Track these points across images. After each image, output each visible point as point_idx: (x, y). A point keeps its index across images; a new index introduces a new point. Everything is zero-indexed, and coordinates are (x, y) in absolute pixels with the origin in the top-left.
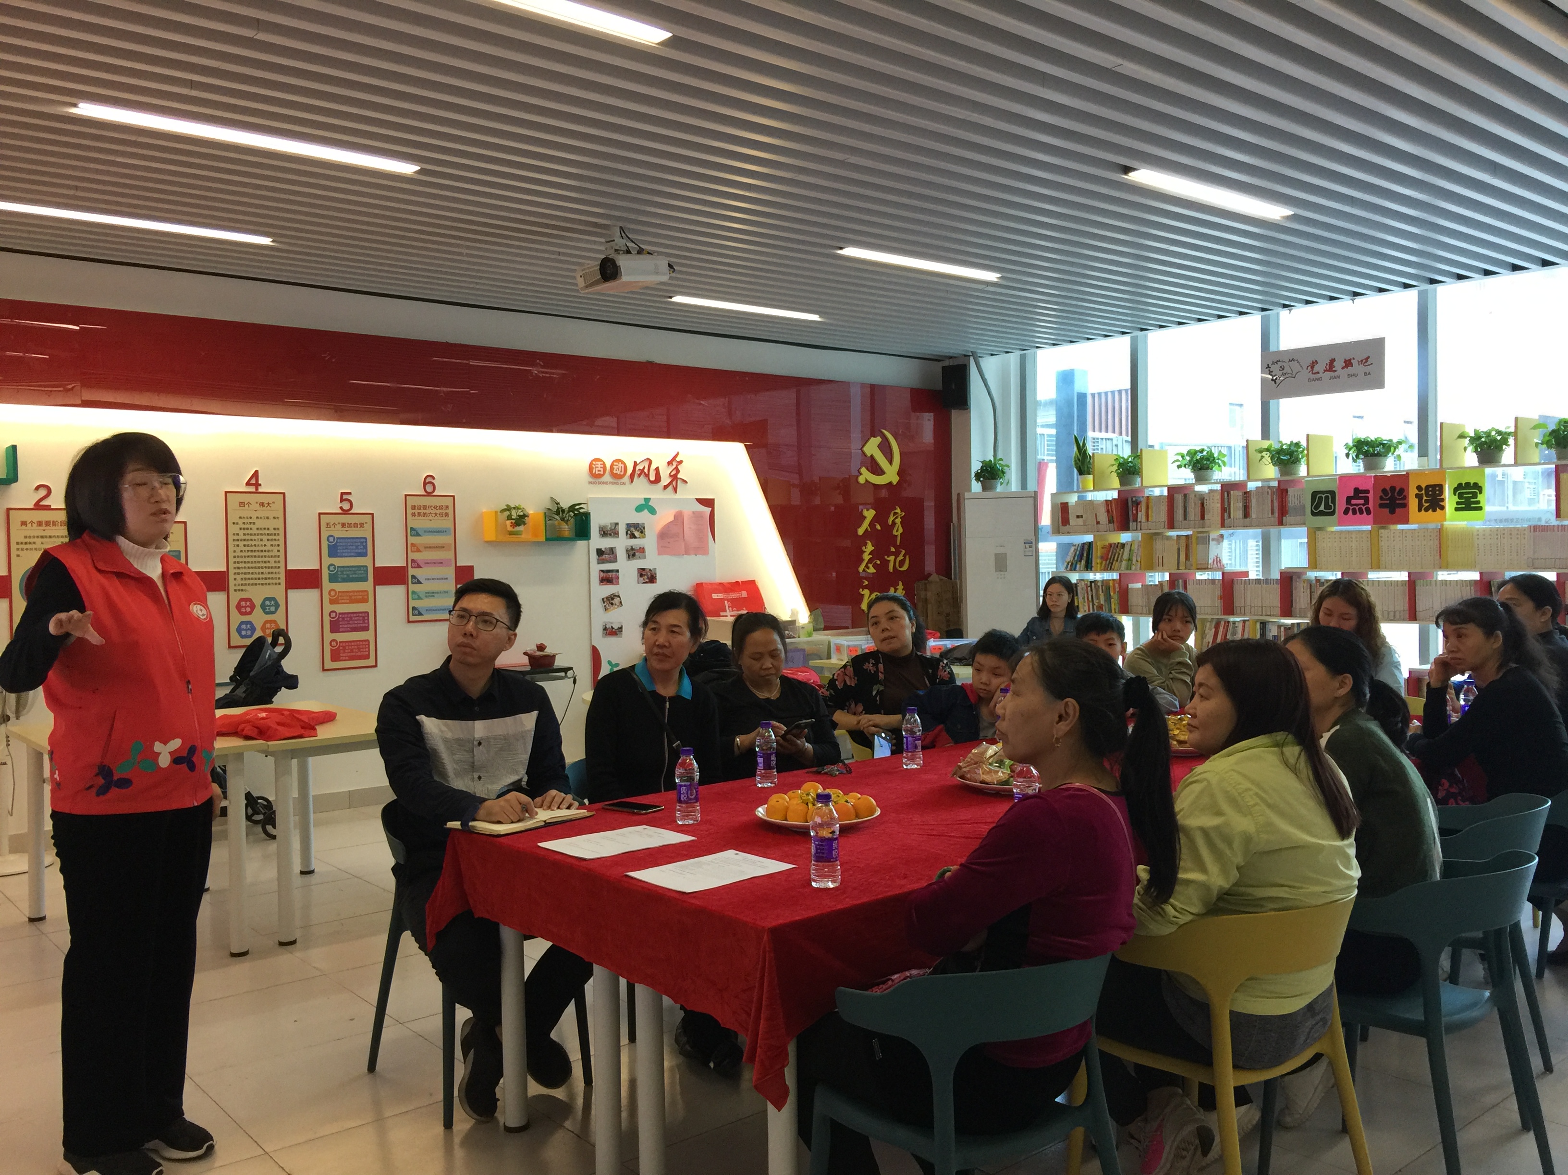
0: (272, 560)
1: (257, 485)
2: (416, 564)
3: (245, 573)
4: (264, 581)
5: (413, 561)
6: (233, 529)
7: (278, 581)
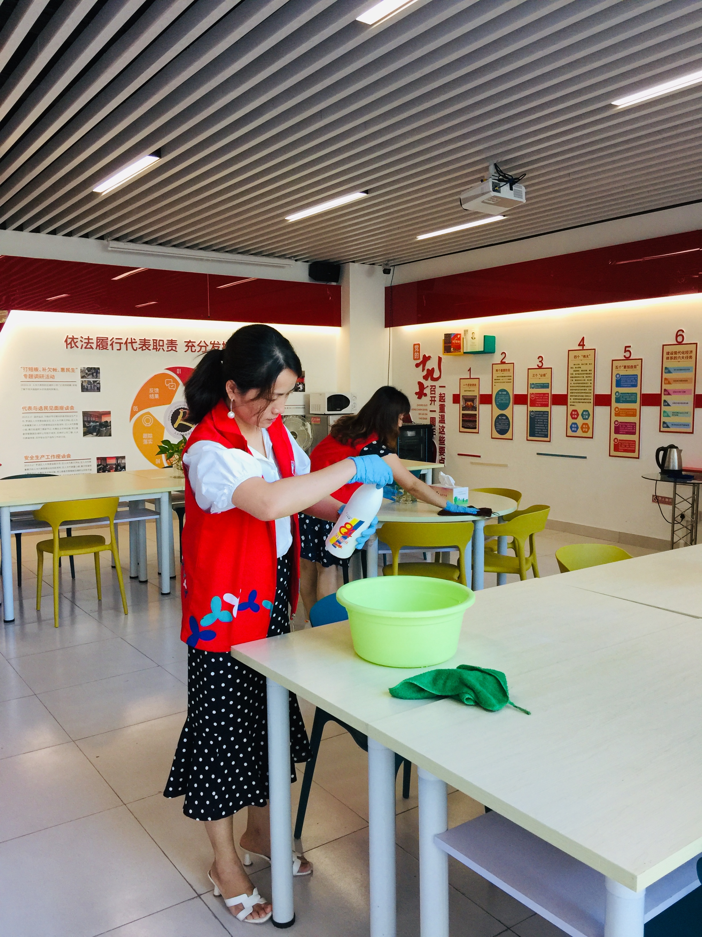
0: (588, 388)
1: (583, 345)
2: (667, 393)
3: (575, 396)
4: (583, 401)
5: (665, 390)
6: (571, 371)
7: (589, 401)
